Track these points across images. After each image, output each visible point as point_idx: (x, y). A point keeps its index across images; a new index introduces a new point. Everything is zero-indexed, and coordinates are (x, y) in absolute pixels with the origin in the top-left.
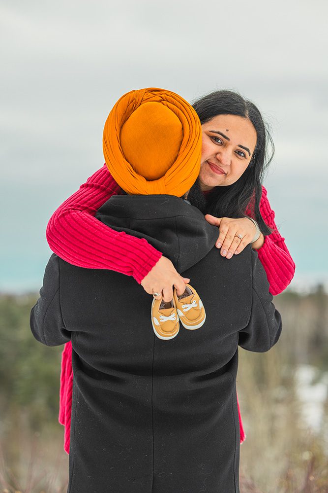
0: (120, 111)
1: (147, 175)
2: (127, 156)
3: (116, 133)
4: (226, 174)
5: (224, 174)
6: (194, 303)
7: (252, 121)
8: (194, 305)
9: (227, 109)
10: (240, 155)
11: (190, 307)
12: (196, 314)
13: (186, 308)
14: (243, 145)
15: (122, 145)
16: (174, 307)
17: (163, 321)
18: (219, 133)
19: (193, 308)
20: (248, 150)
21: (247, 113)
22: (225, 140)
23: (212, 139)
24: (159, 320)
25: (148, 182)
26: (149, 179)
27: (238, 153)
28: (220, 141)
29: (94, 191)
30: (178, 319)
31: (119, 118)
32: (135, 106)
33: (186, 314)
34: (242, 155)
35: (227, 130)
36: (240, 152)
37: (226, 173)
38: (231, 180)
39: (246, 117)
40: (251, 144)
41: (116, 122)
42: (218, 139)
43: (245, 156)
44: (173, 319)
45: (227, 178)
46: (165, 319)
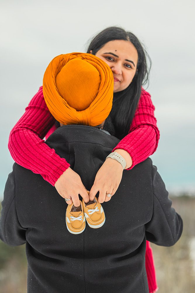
0: (55, 66)
1: (77, 107)
2: (62, 94)
3: (53, 80)
4: (120, 82)
5: (118, 82)
6: (96, 208)
7: (132, 42)
8: (96, 210)
9: (114, 37)
10: (128, 67)
11: (94, 211)
12: (99, 216)
13: (91, 212)
14: (129, 59)
15: (57, 87)
16: (82, 211)
17: (73, 220)
18: (110, 53)
19: (96, 212)
20: (132, 62)
21: (128, 38)
22: (115, 58)
23: (107, 59)
24: (70, 219)
25: (78, 112)
26: (78, 110)
27: (126, 65)
28: (112, 59)
29: (33, 111)
30: (84, 220)
31: (54, 70)
32: (64, 63)
33: (91, 216)
34: (129, 66)
35: (116, 51)
36: (127, 65)
37: (120, 80)
38: (125, 85)
39: (127, 40)
40: (134, 58)
41: (52, 72)
42: (110, 58)
43: (131, 67)
44: (80, 220)
45: (122, 84)
46: (75, 219)
